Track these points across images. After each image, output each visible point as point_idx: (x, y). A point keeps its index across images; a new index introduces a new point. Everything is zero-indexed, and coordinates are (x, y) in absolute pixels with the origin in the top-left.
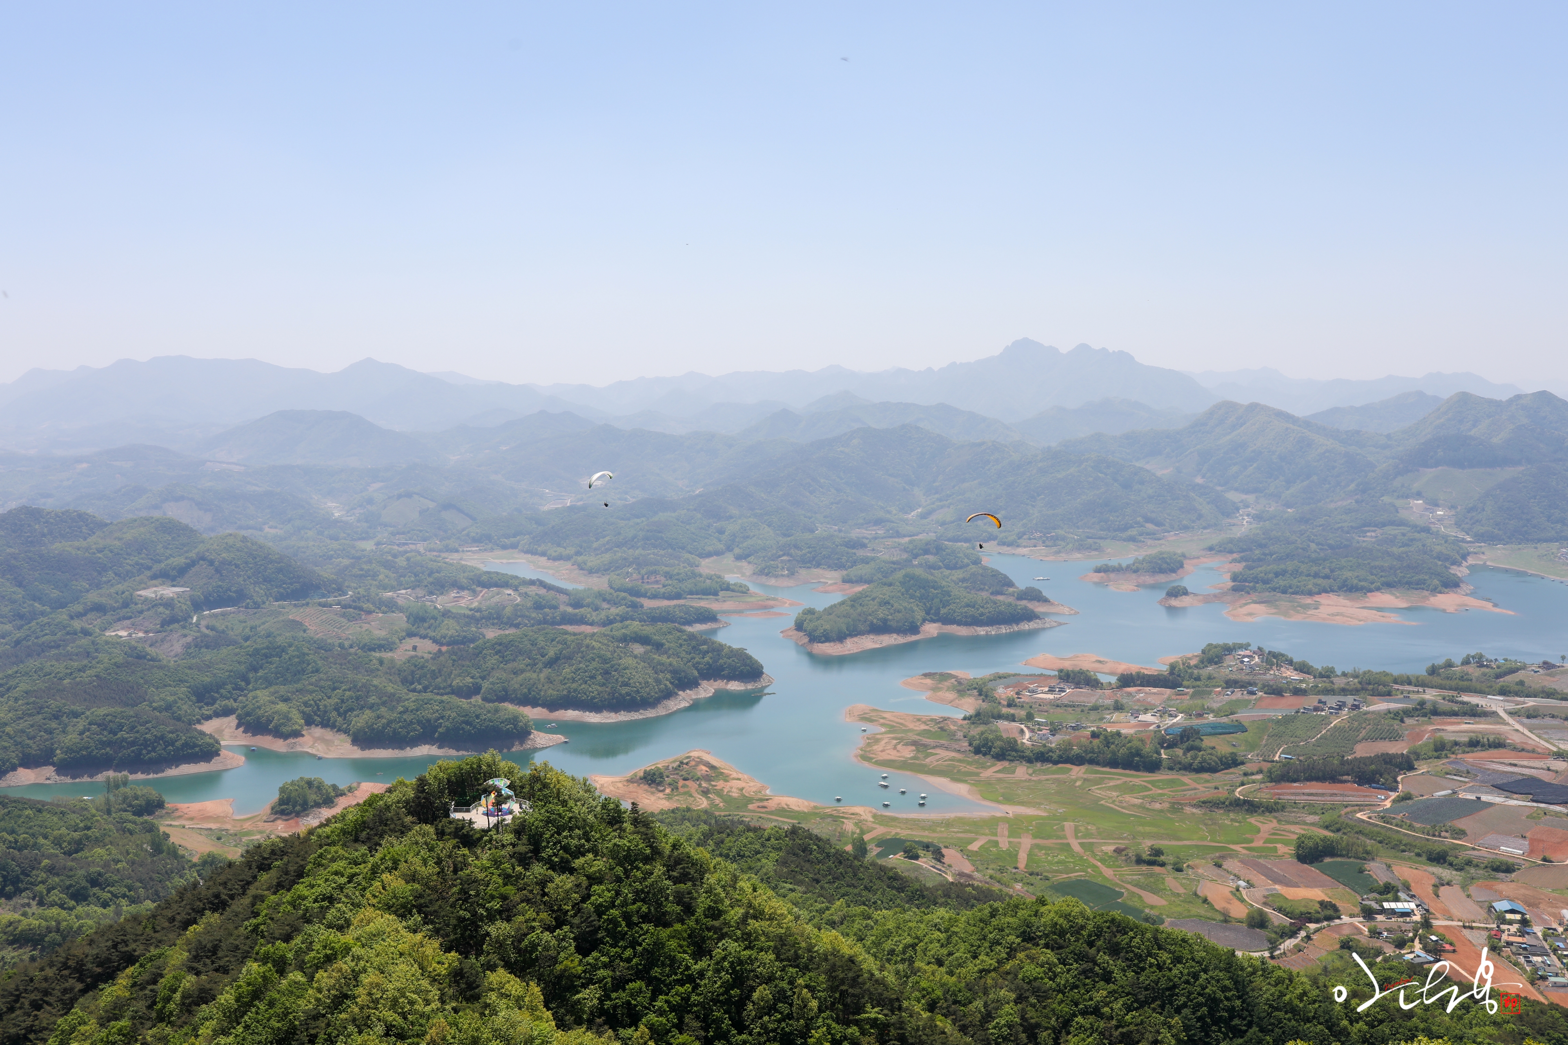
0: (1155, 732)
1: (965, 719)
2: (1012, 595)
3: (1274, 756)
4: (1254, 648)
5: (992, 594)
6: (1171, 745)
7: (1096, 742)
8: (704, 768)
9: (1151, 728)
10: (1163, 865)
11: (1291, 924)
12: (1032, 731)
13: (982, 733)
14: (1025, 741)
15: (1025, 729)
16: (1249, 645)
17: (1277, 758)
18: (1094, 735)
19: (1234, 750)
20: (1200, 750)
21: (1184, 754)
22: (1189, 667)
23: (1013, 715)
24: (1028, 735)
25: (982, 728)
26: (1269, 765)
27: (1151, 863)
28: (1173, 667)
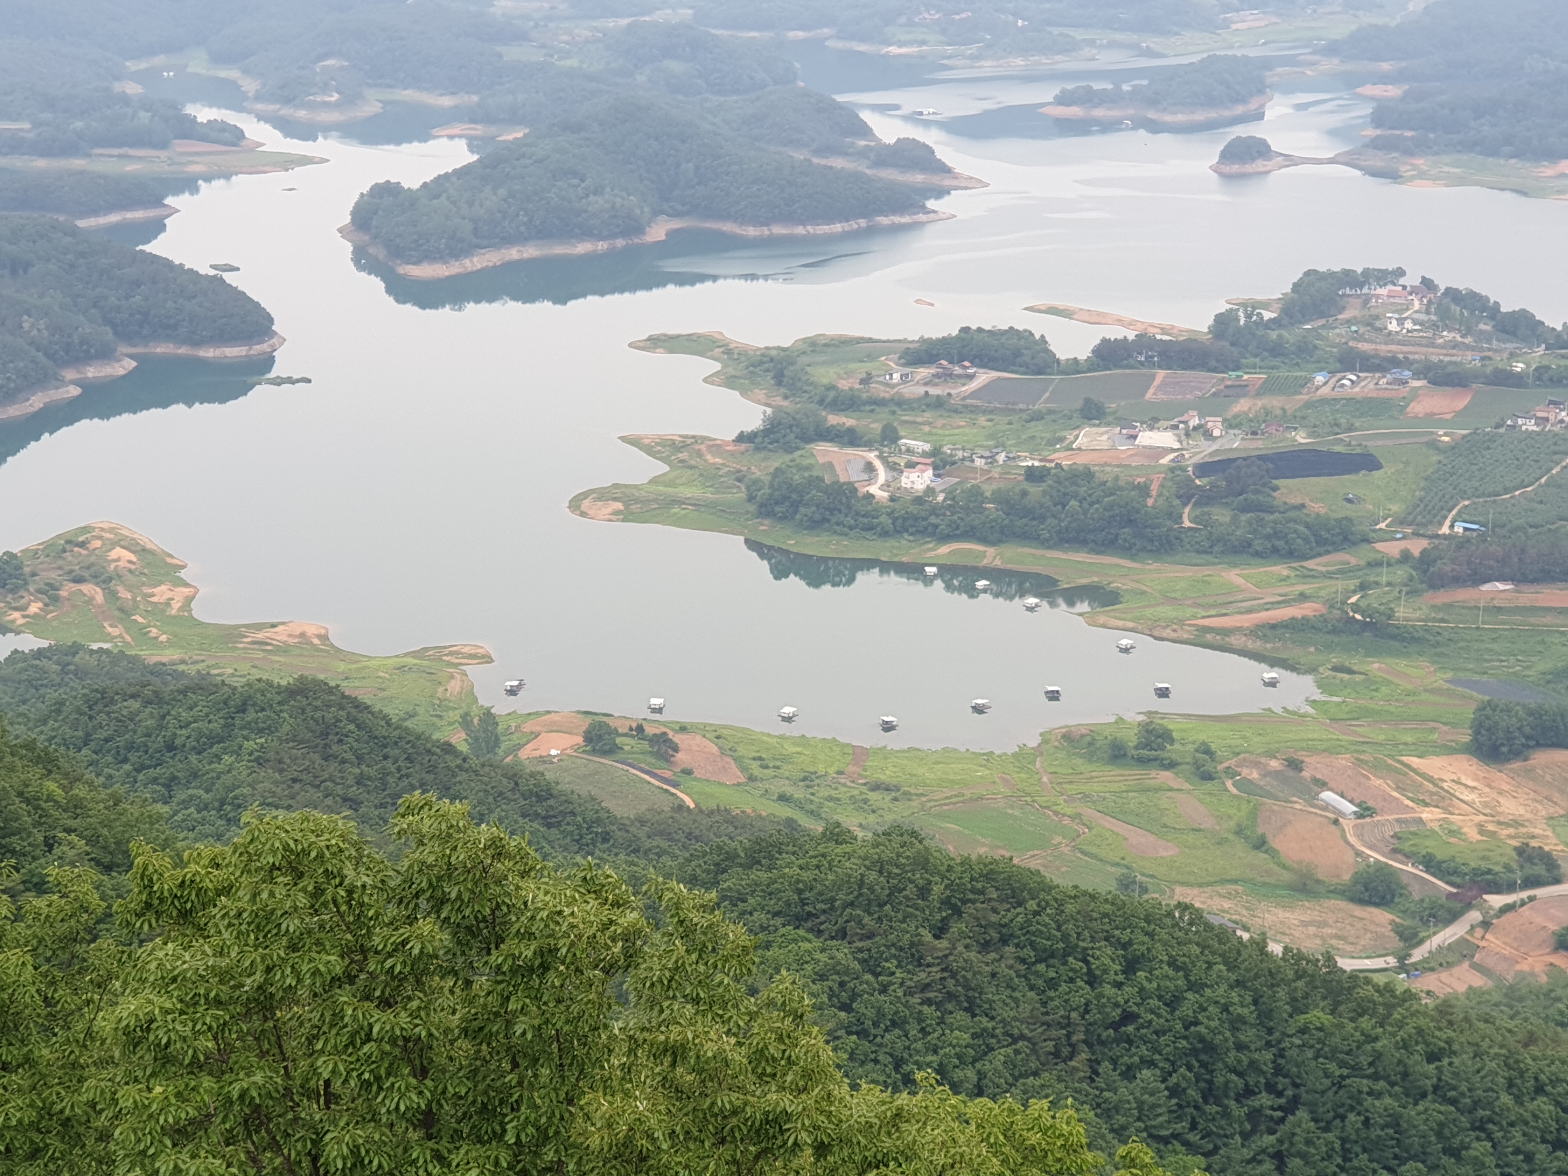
0: (1172, 470)
1: (741, 438)
2: (863, 153)
3: (1441, 524)
4: (1412, 279)
5: (818, 152)
6: (1206, 498)
7: (1035, 490)
8: (127, 555)
9: (1165, 461)
10: (1171, 765)
11: (1450, 895)
12: (892, 467)
13: (778, 472)
14: (874, 490)
15: (878, 464)
16: (1400, 272)
17: (1445, 530)
18: (1032, 475)
19: (1349, 511)
20: (1270, 510)
21: (1234, 520)
22: (1261, 322)
23: (851, 431)
24: (882, 475)
25: (778, 461)
26: (1424, 543)
27: (1142, 761)
28: (1223, 322)
